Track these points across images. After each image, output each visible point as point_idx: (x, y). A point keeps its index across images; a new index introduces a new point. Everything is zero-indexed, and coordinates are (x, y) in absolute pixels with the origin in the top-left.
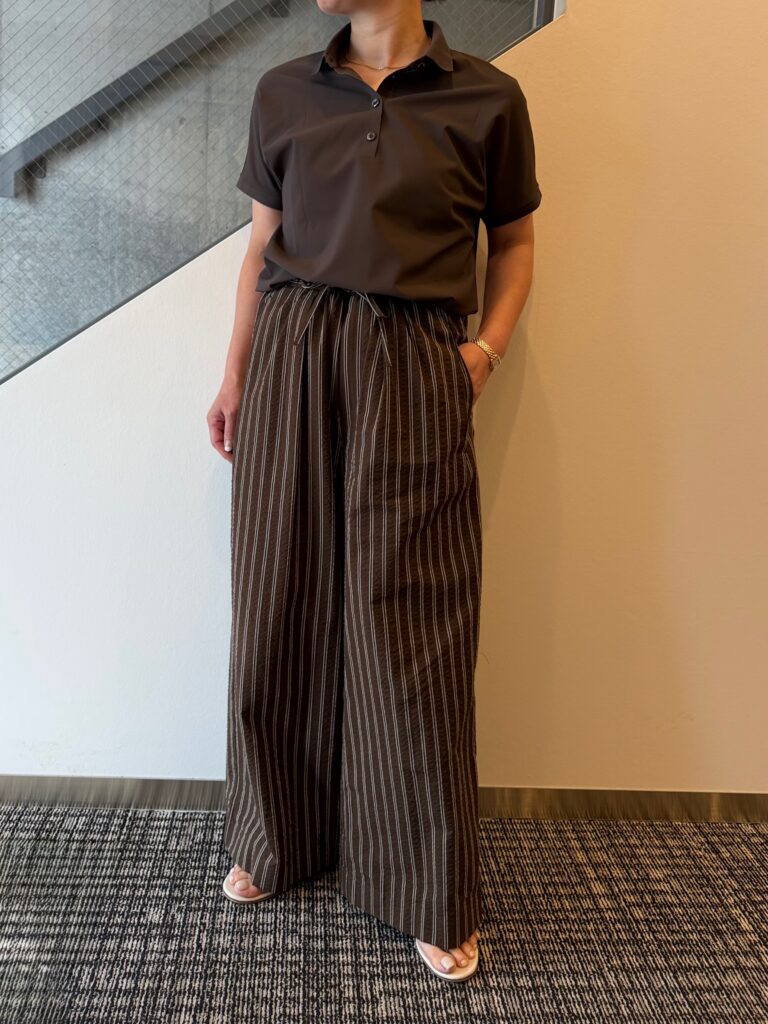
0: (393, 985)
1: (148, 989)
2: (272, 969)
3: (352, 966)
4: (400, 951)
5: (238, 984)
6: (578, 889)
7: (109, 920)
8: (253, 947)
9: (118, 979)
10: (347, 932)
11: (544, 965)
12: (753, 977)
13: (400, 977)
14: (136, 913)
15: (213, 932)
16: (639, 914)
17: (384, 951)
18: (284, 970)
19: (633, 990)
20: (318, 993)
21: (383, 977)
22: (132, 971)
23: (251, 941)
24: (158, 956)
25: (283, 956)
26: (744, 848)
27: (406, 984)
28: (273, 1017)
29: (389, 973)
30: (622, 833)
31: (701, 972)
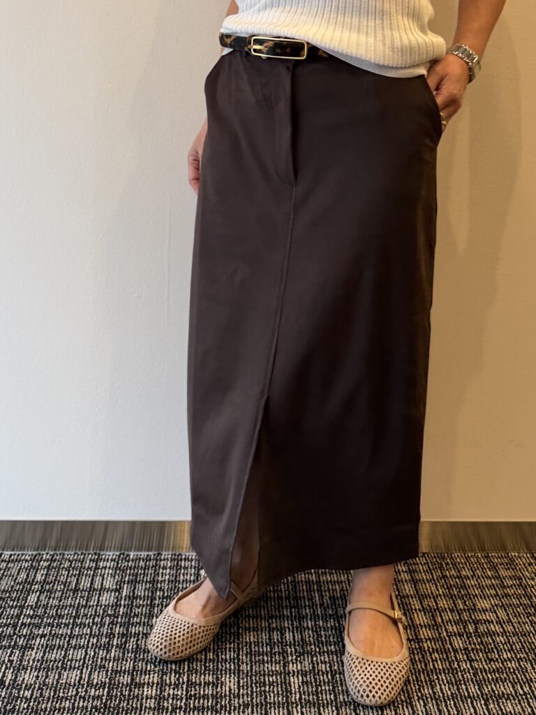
4: (207, 684)
16: (458, 643)
17: (190, 684)
21: (186, 709)
29: (192, 706)
30: (454, 565)
31: (514, 699)
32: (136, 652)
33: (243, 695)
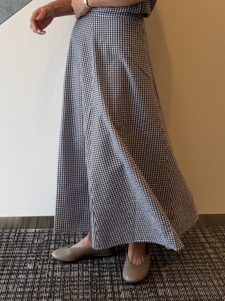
1: (29, 291)
3: (110, 281)
5: (65, 289)
7: (12, 268)
8: (70, 276)
10: (107, 269)
11: (188, 278)
14: (22, 266)
15: (54, 271)
18: (83, 283)
20: (97, 291)
22: (22, 285)
23: (69, 274)
24: (32, 280)
25: (82, 279)
28: (79, 299)
32: (99, 264)
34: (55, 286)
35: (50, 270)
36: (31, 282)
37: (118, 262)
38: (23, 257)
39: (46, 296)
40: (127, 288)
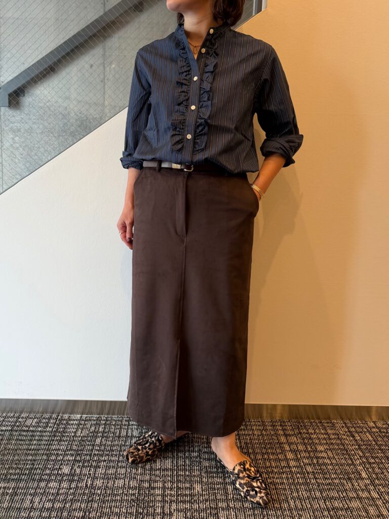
0: (182, 506)
1: (59, 508)
2: (122, 498)
3: (162, 496)
4: (186, 488)
5: (104, 506)
6: (280, 456)
7: (43, 472)
8: (113, 486)
9: (44, 503)
10: (160, 478)
12: (365, 503)
13: (184, 502)
14: (57, 468)
15: (95, 478)
16: (309, 469)
17: (178, 488)
18: (127, 498)
19: (302, 509)
20: (143, 510)
21: (176, 502)
22: (52, 498)
23: (113, 483)
24: (65, 491)
25: (127, 491)
26: (368, 434)
27: (188, 506)
29: (179, 500)
30: (305, 426)
31: (339, 500)
32: (151, 470)
33: (205, 495)
34: (92, 501)
35: (90, 476)
36: (63, 494)
37: (175, 468)
38: (60, 455)
39: (78, 516)
40: (182, 508)
